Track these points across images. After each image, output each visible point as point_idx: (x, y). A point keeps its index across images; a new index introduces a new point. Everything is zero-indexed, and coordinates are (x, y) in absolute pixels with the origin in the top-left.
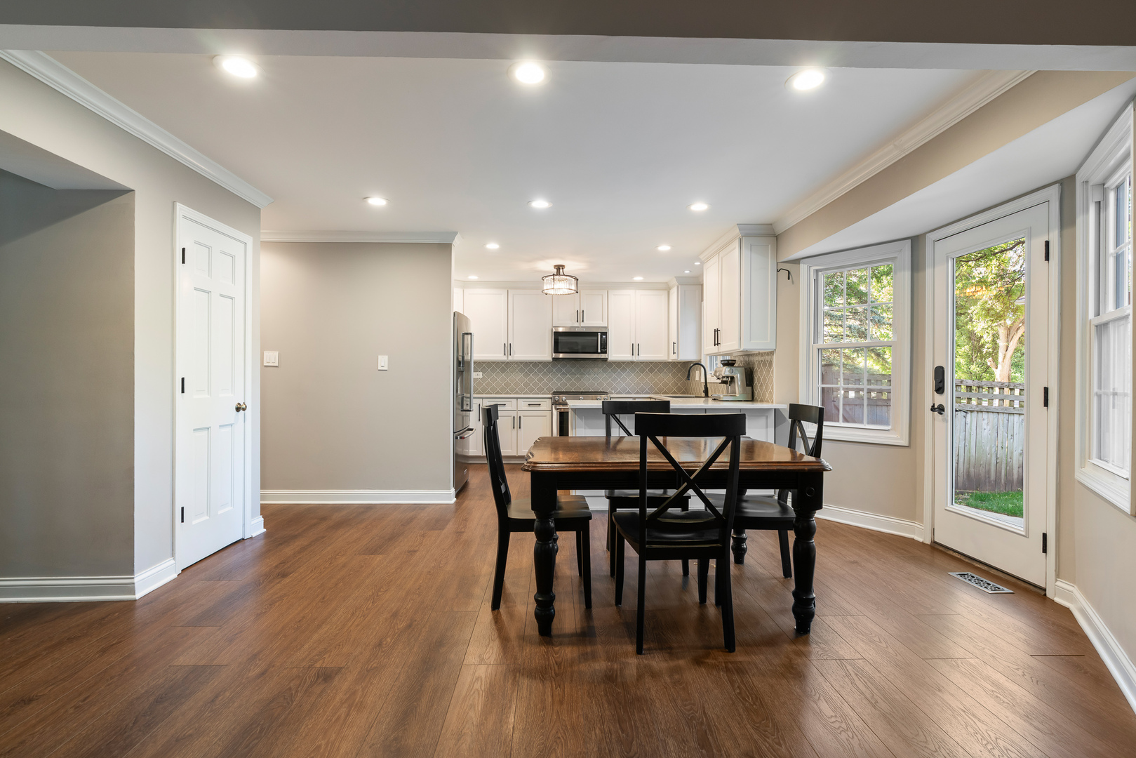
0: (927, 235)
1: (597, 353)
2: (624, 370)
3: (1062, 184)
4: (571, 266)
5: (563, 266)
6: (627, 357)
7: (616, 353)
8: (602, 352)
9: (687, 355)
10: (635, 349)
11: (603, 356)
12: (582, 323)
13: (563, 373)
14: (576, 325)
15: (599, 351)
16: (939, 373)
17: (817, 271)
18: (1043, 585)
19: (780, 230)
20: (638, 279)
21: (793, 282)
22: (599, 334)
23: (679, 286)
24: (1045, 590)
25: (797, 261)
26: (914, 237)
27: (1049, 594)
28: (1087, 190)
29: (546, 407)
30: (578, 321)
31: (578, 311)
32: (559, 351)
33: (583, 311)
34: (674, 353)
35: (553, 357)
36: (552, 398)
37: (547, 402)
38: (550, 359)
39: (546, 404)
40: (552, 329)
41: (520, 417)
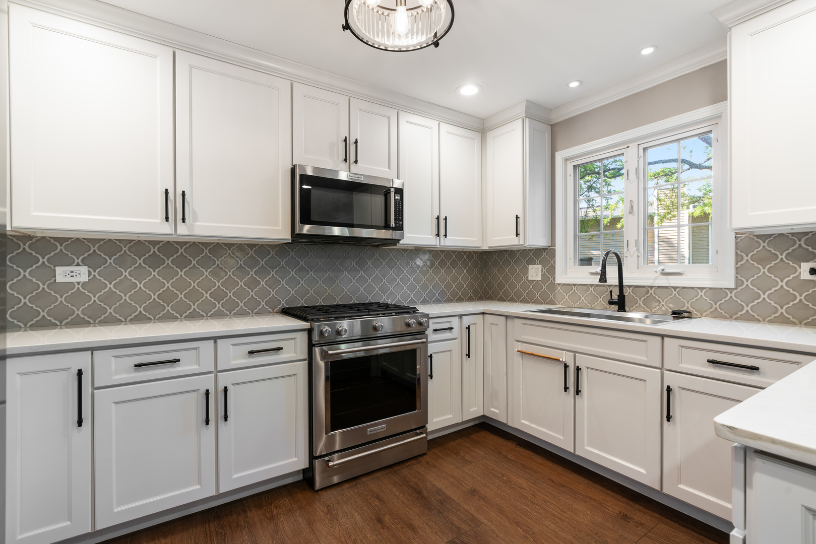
6: (427, 238)
7: (414, 229)
8: (396, 228)
10: (441, 226)
11: (398, 235)
12: (354, 164)
14: (343, 166)
15: (392, 224)
22: (392, 191)
29: (295, 352)
30: (345, 160)
31: (345, 140)
32: (313, 218)
33: (356, 142)
34: (517, 234)
35: (297, 231)
36: (310, 331)
37: (298, 340)
38: (286, 236)
39: (295, 348)
40: (293, 171)
41: (226, 389)
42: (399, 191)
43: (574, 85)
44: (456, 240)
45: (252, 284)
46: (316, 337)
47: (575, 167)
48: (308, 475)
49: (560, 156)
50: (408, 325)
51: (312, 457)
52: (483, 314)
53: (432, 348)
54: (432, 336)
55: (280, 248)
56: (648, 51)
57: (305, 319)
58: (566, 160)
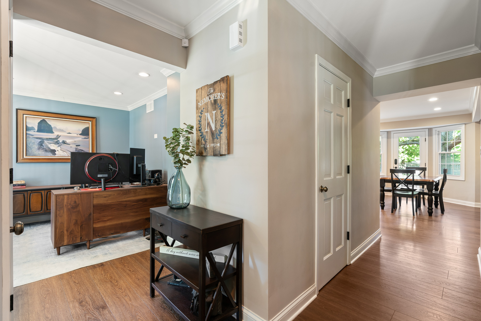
0: (391, 132)
3: (428, 129)
16: (396, 160)
26: (388, 132)
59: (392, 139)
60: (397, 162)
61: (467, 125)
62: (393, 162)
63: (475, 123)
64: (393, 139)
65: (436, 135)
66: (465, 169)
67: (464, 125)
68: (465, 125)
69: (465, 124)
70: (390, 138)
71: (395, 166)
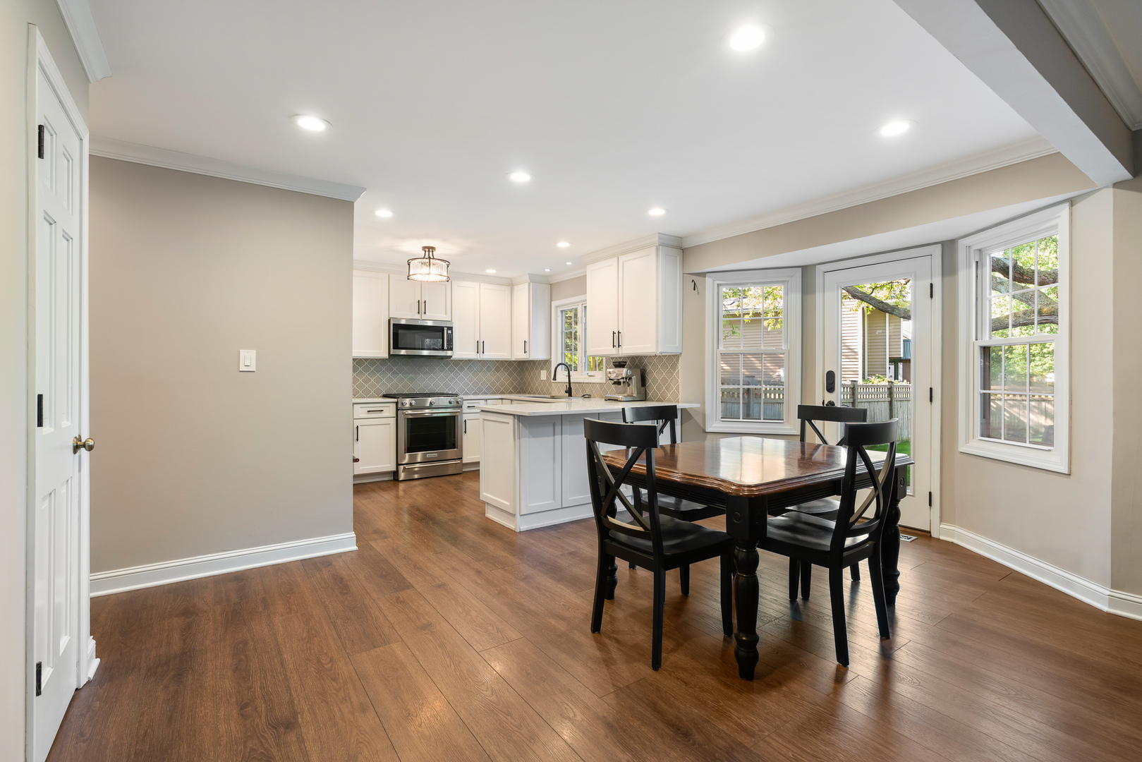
0: (817, 266)
1: (443, 349)
2: (461, 369)
3: (942, 245)
4: (443, 249)
5: (433, 249)
6: (471, 354)
7: (462, 350)
8: (448, 350)
9: (537, 354)
10: (480, 346)
11: (449, 353)
12: (423, 315)
13: (395, 373)
14: (417, 316)
15: (445, 347)
16: (830, 376)
17: (718, 285)
18: (927, 529)
19: (688, 244)
20: (491, 271)
21: (698, 293)
22: (446, 329)
23: (531, 284)
24: (930, 532)
25: (703, 275)
26: (806, 266)
27: (934, 535)
28: (970, 252)
29: (390, 413)
30: (419, 313)
31: (419, 302)
32: (400, 346)
33: (425, 302)
34: (525, 352)
35: (391, 353)
36: (397, 403)
37: (391, 407)
38: (386, 356)
39: (390, 410)
40: (389, 321)
41: (357, 427)
42: (451, 328)
43: (548, 270)
44: (489, 355)
45: (367, 381)
46: (399, 406)
47: (562, 311)
48: (396, 473)
49: (554, 304)
50: (450, 403)
51: (398, 465)
52: (502, 399)
53: (465, 417)
54: (465, 409)
55: (382, 361)
56: (569, 263)
57: (395, 398)
58: (557, 307)
59: (819, 296)
60: (834, 382)
61: (1079, 207)
62: (820, 382)
63: (1111, 190)
64: (821, 294)
65: (969, 266)
66: (1071, 417)
67: (1065, 209)
68: (1072, 205)
69: (1072, 202)
70: (814, 292)
71: (829, 397)
